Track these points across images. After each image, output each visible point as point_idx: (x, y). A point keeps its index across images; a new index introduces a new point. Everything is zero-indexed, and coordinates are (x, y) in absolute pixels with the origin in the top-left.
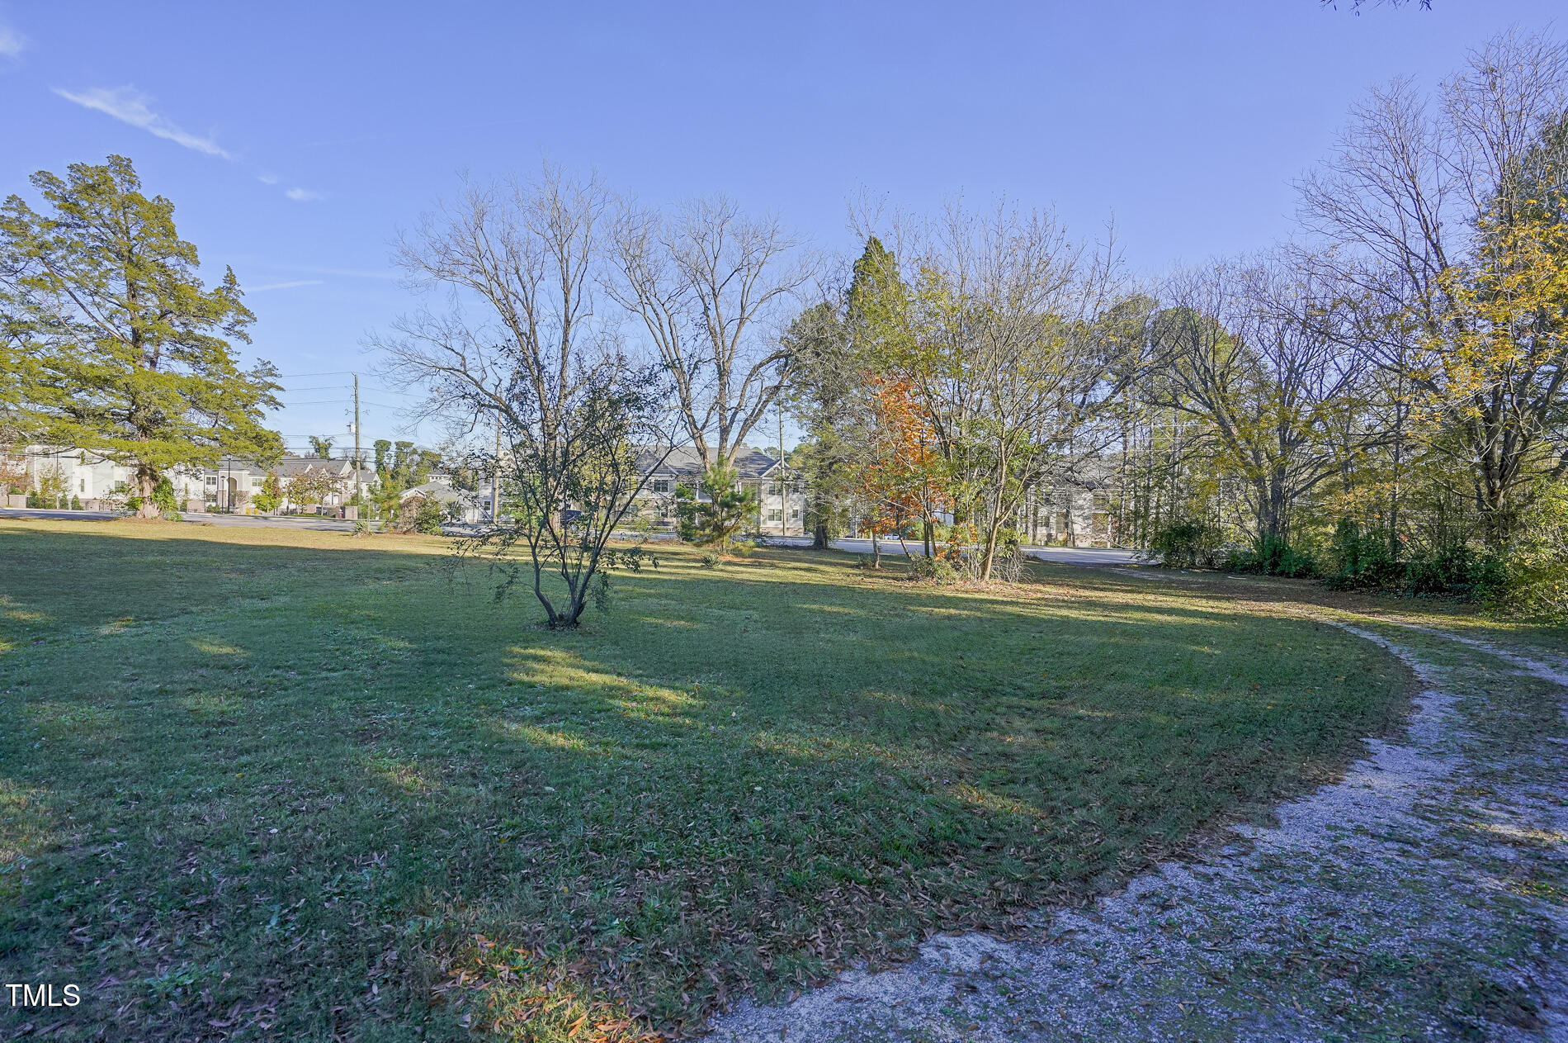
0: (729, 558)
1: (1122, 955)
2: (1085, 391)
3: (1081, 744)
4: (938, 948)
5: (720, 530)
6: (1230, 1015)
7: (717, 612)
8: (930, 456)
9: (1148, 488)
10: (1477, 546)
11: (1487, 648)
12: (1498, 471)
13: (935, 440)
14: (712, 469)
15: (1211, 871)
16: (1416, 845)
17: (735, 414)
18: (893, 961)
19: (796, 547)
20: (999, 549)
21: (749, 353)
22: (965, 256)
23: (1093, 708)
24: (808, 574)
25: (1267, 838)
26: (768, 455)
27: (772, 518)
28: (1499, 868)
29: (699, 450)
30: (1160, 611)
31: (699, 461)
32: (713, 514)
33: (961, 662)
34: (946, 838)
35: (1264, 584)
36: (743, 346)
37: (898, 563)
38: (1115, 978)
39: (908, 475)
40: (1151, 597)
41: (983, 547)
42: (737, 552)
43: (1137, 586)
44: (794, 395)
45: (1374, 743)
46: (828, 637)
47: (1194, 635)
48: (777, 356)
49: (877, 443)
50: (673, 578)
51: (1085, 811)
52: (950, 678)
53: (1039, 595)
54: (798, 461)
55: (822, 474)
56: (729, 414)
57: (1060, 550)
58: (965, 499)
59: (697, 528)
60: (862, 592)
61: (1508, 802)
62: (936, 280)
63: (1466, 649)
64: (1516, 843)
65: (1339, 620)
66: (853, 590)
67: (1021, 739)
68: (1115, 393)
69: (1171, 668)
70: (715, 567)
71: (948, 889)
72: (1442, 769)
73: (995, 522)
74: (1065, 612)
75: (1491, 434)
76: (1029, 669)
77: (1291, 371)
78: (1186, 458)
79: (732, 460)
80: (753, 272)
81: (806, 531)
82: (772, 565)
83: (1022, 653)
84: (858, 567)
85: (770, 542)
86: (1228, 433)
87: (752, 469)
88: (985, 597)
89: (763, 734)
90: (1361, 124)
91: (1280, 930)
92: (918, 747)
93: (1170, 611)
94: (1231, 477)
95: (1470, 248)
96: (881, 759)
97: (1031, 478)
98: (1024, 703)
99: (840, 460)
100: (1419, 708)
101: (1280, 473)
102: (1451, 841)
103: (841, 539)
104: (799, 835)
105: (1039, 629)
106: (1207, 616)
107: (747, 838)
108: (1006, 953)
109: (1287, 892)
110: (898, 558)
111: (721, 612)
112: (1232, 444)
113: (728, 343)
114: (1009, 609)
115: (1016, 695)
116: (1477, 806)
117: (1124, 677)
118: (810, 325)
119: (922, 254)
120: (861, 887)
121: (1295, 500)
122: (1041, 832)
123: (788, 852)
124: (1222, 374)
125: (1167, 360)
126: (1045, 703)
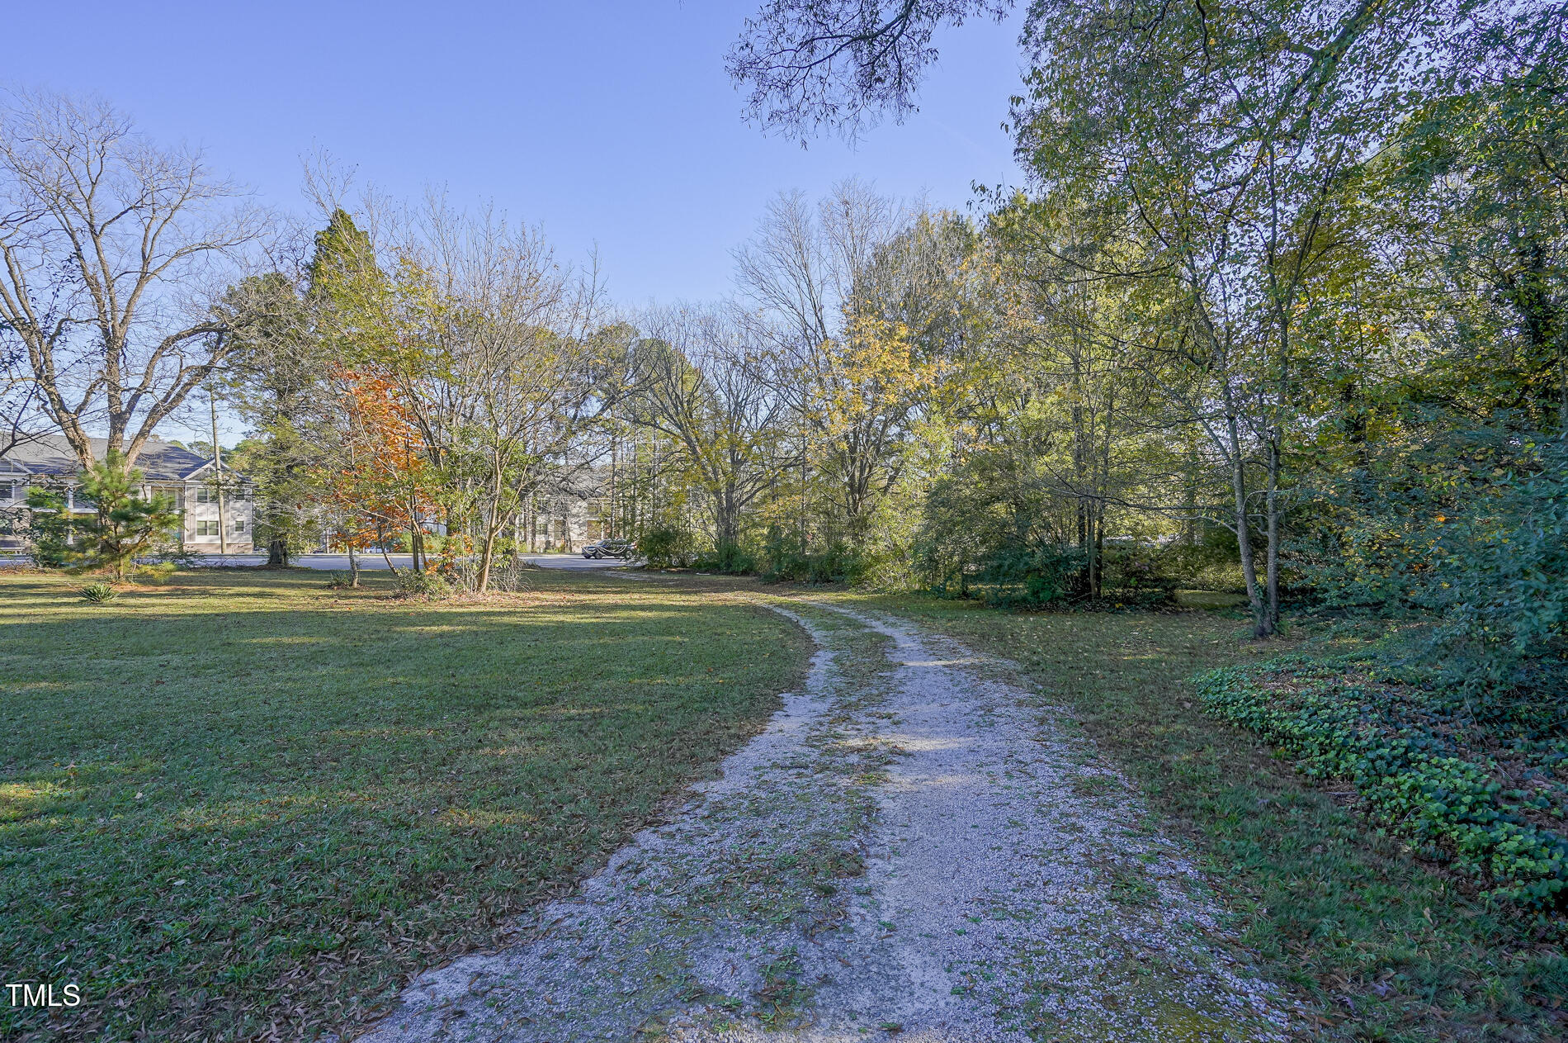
0: (128, 588)
1: (603, 924)
2: (577, 405)
3: (570, 744)
4: (423, 987)
5: (113, 550)
6: (683, 942)
7: (107, 663)
8: (416, 464)
9: (633, 498)
10: (848, 541)
11: (853, 615)
12: (858, 488)
13: (421, 444)
14: (97, 469)
15: (673, 828)
16: (806, 767)
17: (136, 398)
18: (370, 1021)
19: (241, 568)
20: (496, 558)
21: (159, 319)
22: (451, 254)
23: (583, 706)
24: (260, 601)
25: (715, 789)
26: (196, 452)
27: (203, 531)
28: (848, 770)
29: (72, 441)
30: (643, 608)
31: (72, 455)
32: (104, 529)
33: (452, 680)
34: (432, 870)
35: (722, 578)
36: (149, 310)
37: (380, 580)
38: (595, 948)
39: (390, 483)
40: (636, 596)
41: (479, 557)
42: (145, 579)
43: (624, 586)
44: (234, 380)
45: (787, 697)
46: (286, 675)
47: (667, 627)
48: (206, 328)
49: (350, 445)
50: (25, 621)
51: (573, 805)
52: (440, 699)
53: (537, 603)
54: (243, 462)
55: (278, 478)
56: (126, 397)
57: (559, 556)
58: (459, 509)
59: (70, 549)
60: (335, 617)
61: (857, 723)
62: (419, 275)
63: (841, 617)
64: (859, 750)
65: (771, 603)
66: (323, 615)
67: (515, 749)
68: (603, 410)
69: (649, 661)
70: (105, 601)
71: (433, 923)
72: (822, 707)
73: (491, 532)
74: (560, 618)
75: (853, 461)
76: (523, 679)
77: (736, 404)
78: (663, 471)
79: (133, 457)
80: (162, 215)
81: (255, 548)
82: (204, 593)
83: (517, 663)
84: (330, 587)
85: (200, 563)
86: (694, 452)
87: (168, 469)
88: (482, 609)
89: (187, 812)
90: (773, 218)
91: (720, 861)
92: (402, 781)
93: (651, 608)
94: (697, 488)
95: (839, 328)
96: (357, 805)
97: (526, 490)
98: (517, 713)
99: (303, 463)
100: (814, 664)
101: (731, 487)
102: (826, 759)
103: (306, 555)
104: (244, 922)
105: (534, 638)
106: (679, 609)
107: (162, 949)
108: (495, 965)
109: (724, 828)
110: (382, 574)
111: (116, 663)
112: (697, 460)
113: (121, 302)
114: (506, 619)
115: (509, 707)
116: (840, 730)
117: (611, 674)
118: (254, 296)
119: (402, 243)
120: (330, 956)
121: (742, 508)
122: (532, 837)
123: (227, 948)
124: (688, 401)
125: (645, 384)
126: (538, 710)
